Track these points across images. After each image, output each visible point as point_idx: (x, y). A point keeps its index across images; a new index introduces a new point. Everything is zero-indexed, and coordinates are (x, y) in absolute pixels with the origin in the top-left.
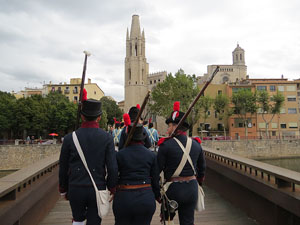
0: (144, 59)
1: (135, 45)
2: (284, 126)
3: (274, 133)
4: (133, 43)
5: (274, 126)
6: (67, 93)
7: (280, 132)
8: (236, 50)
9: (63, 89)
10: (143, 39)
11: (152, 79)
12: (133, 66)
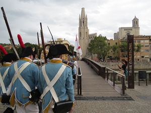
0: (87, 28)
1: (83, 21)
2: (143, 57)
3: (138, 60)
5: (139, 57)
7: (141, 59)
8: (134, 19)
9: (55, 43)
11: (90, 36)
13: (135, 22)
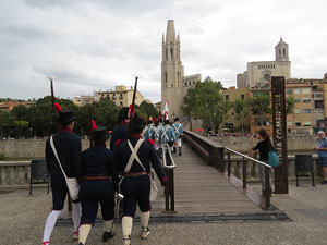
0: (180, 63)
1: (171, 49)
3: (289, 130)
4: (169, 48)
5: (290, 124)
6: (114, 99)
7: (295, 130)
8: (279, 45)
9: (111, 96)
10: (178, 43)
11: (187, 81)
12: (169, 69)
13: (282, 50)
